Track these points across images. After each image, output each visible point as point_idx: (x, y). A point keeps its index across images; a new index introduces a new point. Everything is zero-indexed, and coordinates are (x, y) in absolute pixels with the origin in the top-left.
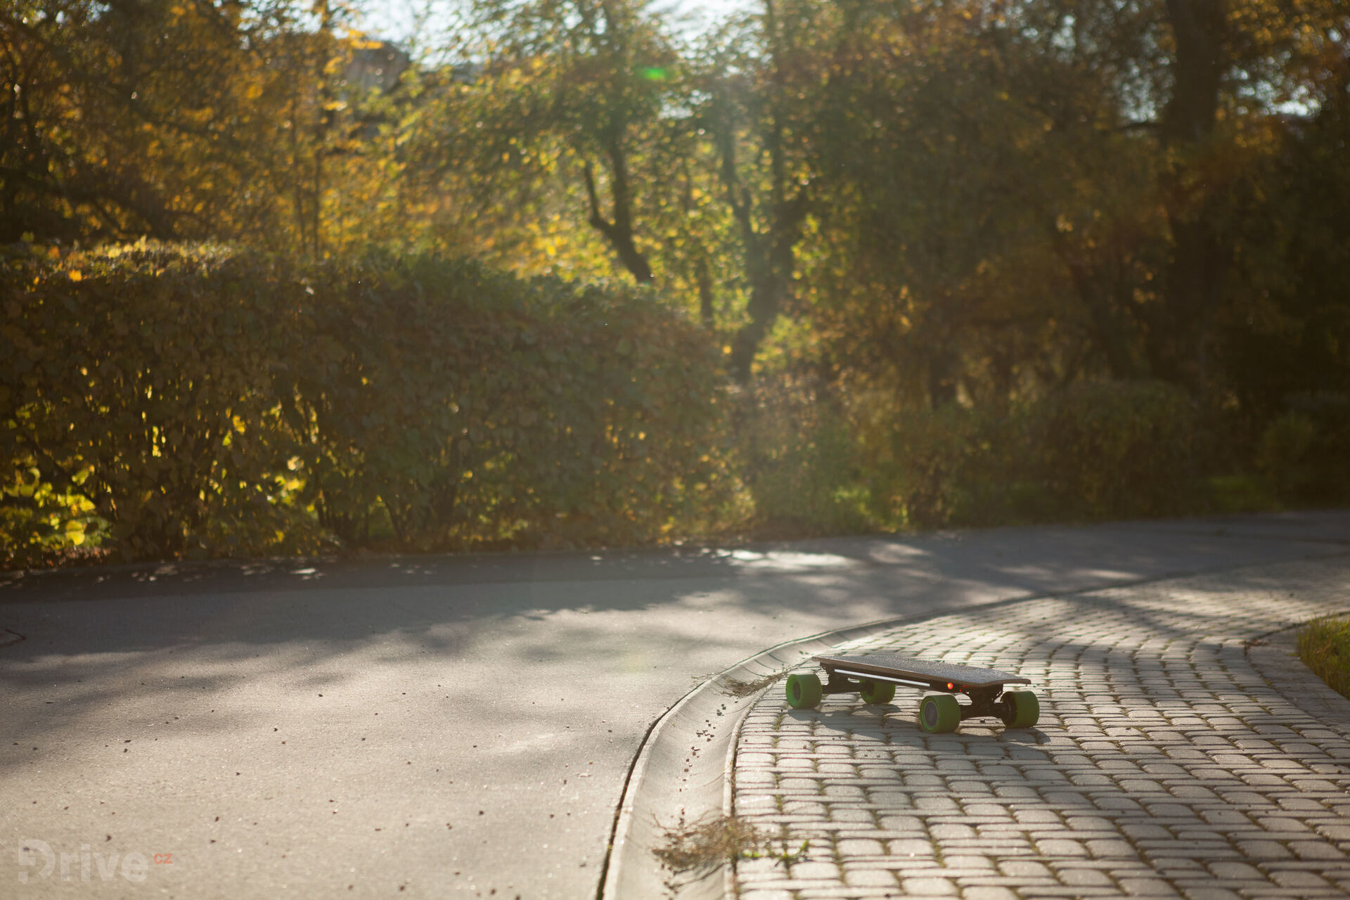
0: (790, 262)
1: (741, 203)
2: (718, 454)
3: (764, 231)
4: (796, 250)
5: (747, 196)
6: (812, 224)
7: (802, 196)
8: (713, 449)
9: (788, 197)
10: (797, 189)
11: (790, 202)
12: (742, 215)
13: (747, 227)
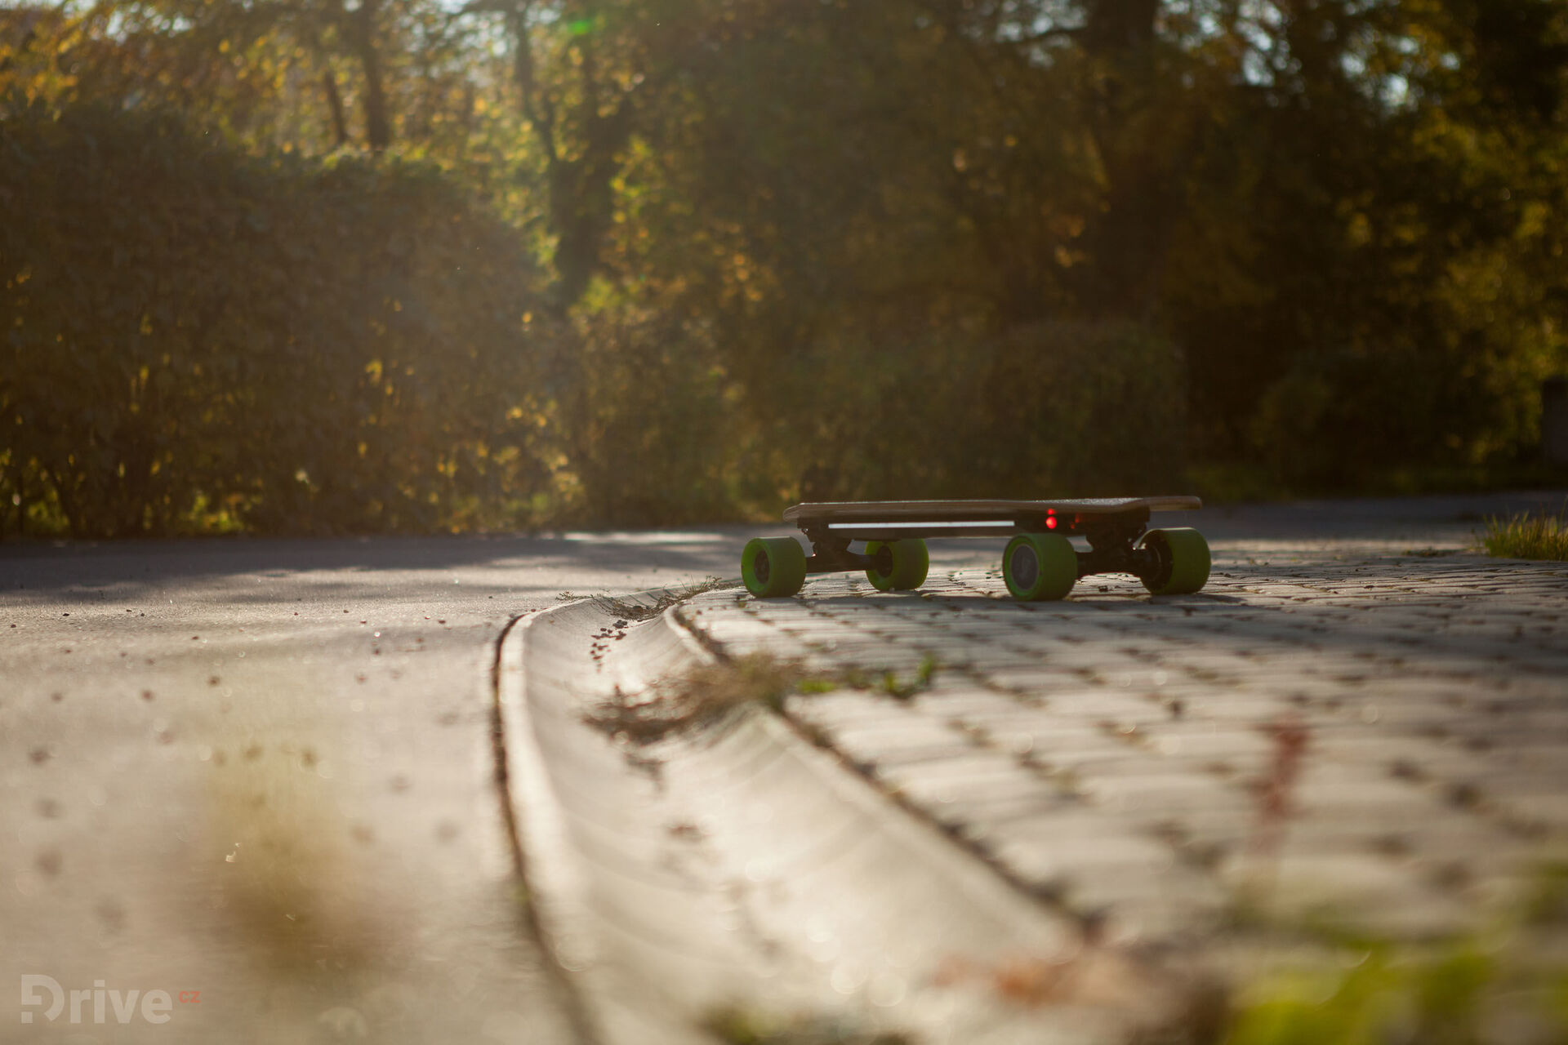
0: (608, 200)
1: (542, 117)
2: (534, 406)
3: (574, 158)
4: (617, 184)
5: (549, 108)
6: (639, 149)
7: (626, 107)
8: (528, 398)
9: (605, 111)
10: (616, 99)
11: (609, 117)
12: (544, 129)
13: (551, 152)
